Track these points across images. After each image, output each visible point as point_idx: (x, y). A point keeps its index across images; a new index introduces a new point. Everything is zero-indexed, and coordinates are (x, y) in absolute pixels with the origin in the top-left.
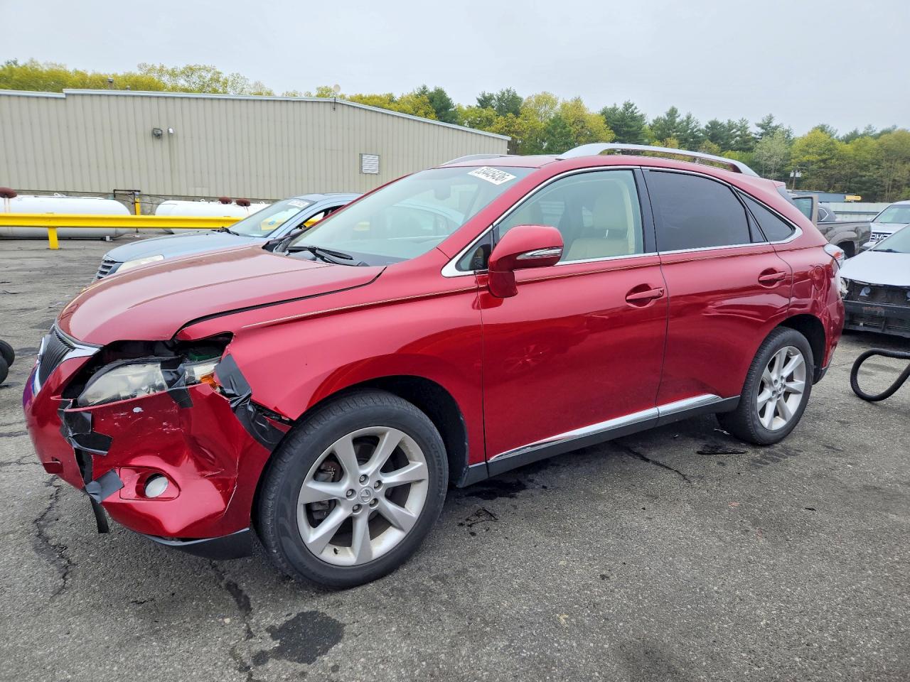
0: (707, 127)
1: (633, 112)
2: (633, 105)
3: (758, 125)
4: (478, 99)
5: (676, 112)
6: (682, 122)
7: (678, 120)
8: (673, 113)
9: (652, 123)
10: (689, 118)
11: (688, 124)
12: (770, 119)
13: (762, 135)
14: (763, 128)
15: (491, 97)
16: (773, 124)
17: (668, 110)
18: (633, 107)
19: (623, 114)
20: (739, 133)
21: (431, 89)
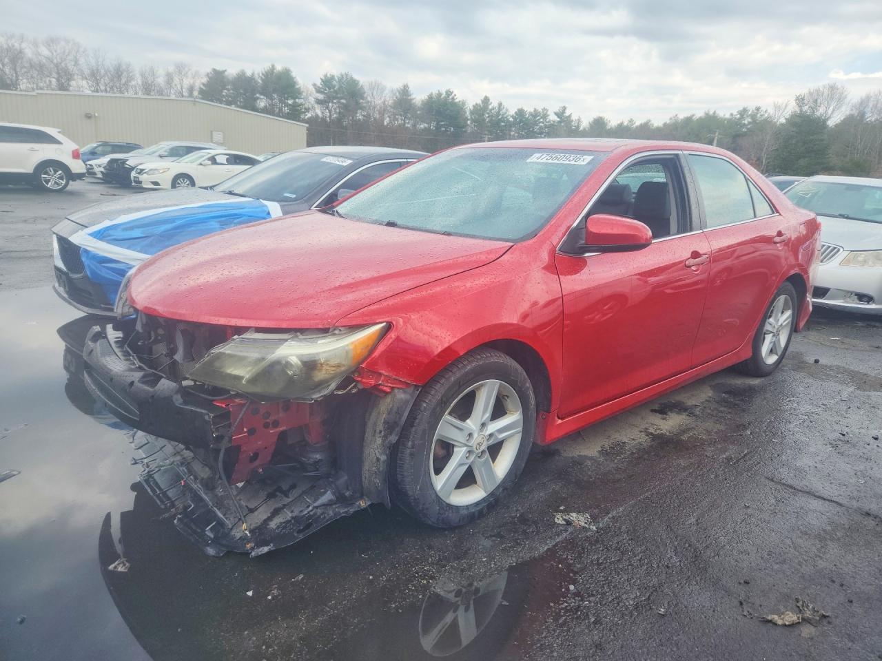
0: (516, 113)
1: (453, 98)
2: (452, 93)
3: (556, 114)
4: (321, 79)
5: (489, 100)
6: (493, 109)
7: (490, 107)
8: (486, 100)
9: (472, 108)
10: (500, 105)
11: (499, 112)
12: (564, 108)
13: (559, 122)
14: (558, 117)
15: (333, 77)
16: (567, 114)
17: (483, 98)
18: (453, 95)
19: (446, 99)
20: (542, 120)
21: (279, 68)
